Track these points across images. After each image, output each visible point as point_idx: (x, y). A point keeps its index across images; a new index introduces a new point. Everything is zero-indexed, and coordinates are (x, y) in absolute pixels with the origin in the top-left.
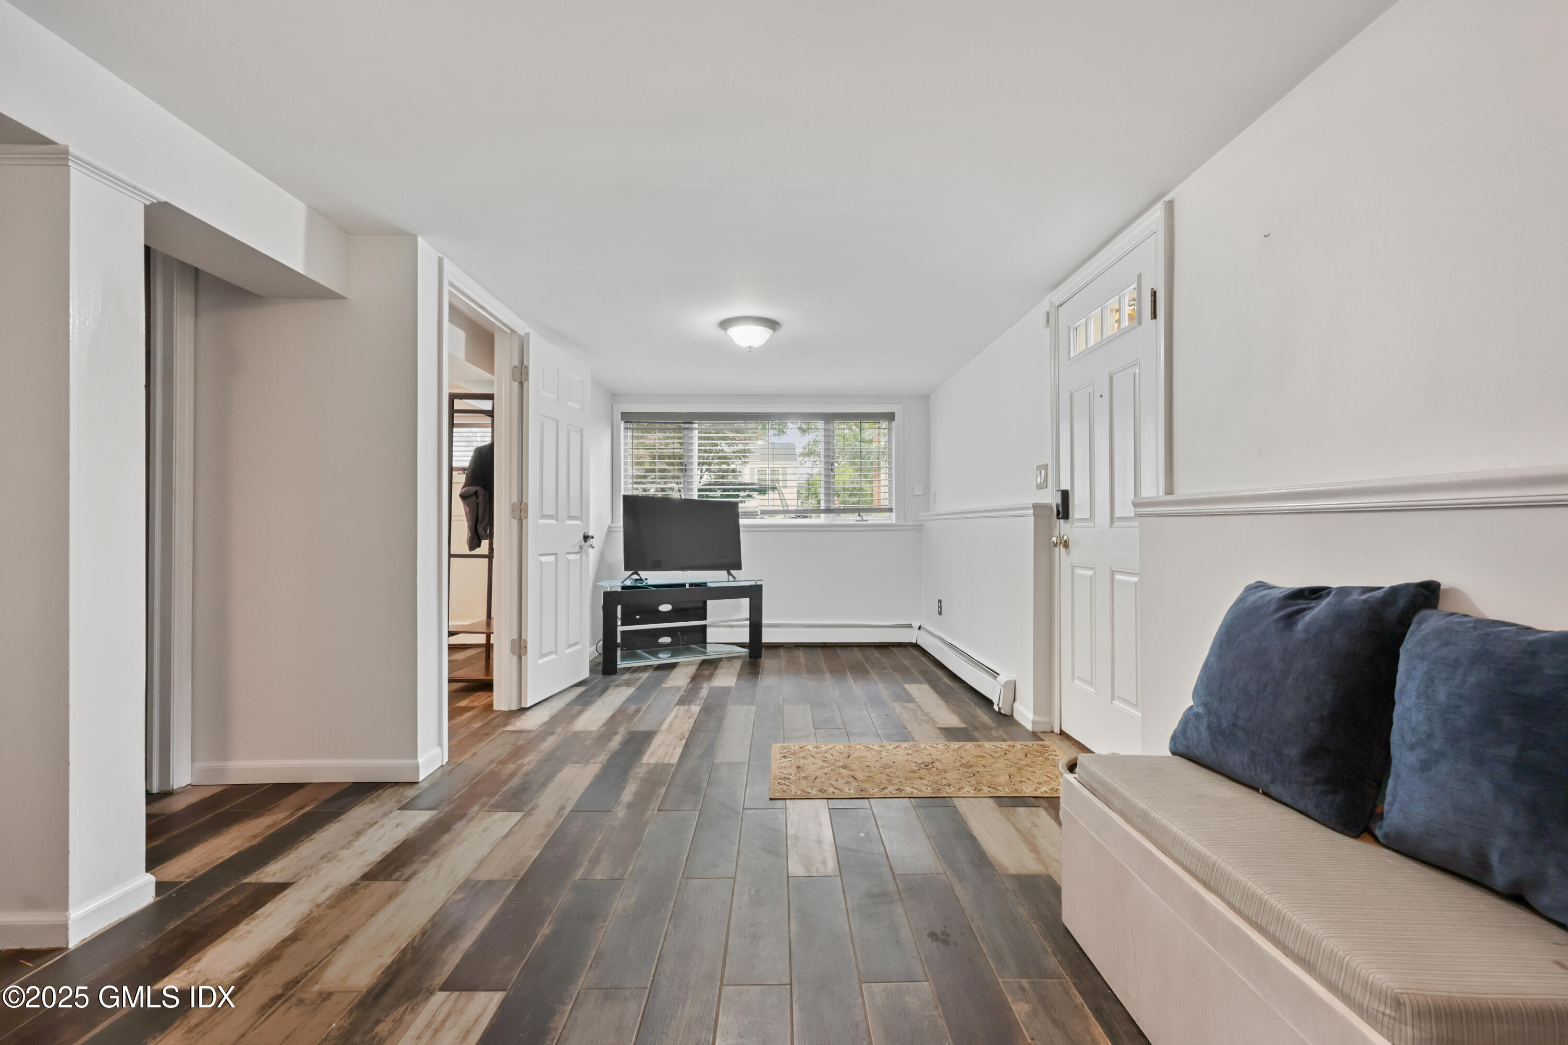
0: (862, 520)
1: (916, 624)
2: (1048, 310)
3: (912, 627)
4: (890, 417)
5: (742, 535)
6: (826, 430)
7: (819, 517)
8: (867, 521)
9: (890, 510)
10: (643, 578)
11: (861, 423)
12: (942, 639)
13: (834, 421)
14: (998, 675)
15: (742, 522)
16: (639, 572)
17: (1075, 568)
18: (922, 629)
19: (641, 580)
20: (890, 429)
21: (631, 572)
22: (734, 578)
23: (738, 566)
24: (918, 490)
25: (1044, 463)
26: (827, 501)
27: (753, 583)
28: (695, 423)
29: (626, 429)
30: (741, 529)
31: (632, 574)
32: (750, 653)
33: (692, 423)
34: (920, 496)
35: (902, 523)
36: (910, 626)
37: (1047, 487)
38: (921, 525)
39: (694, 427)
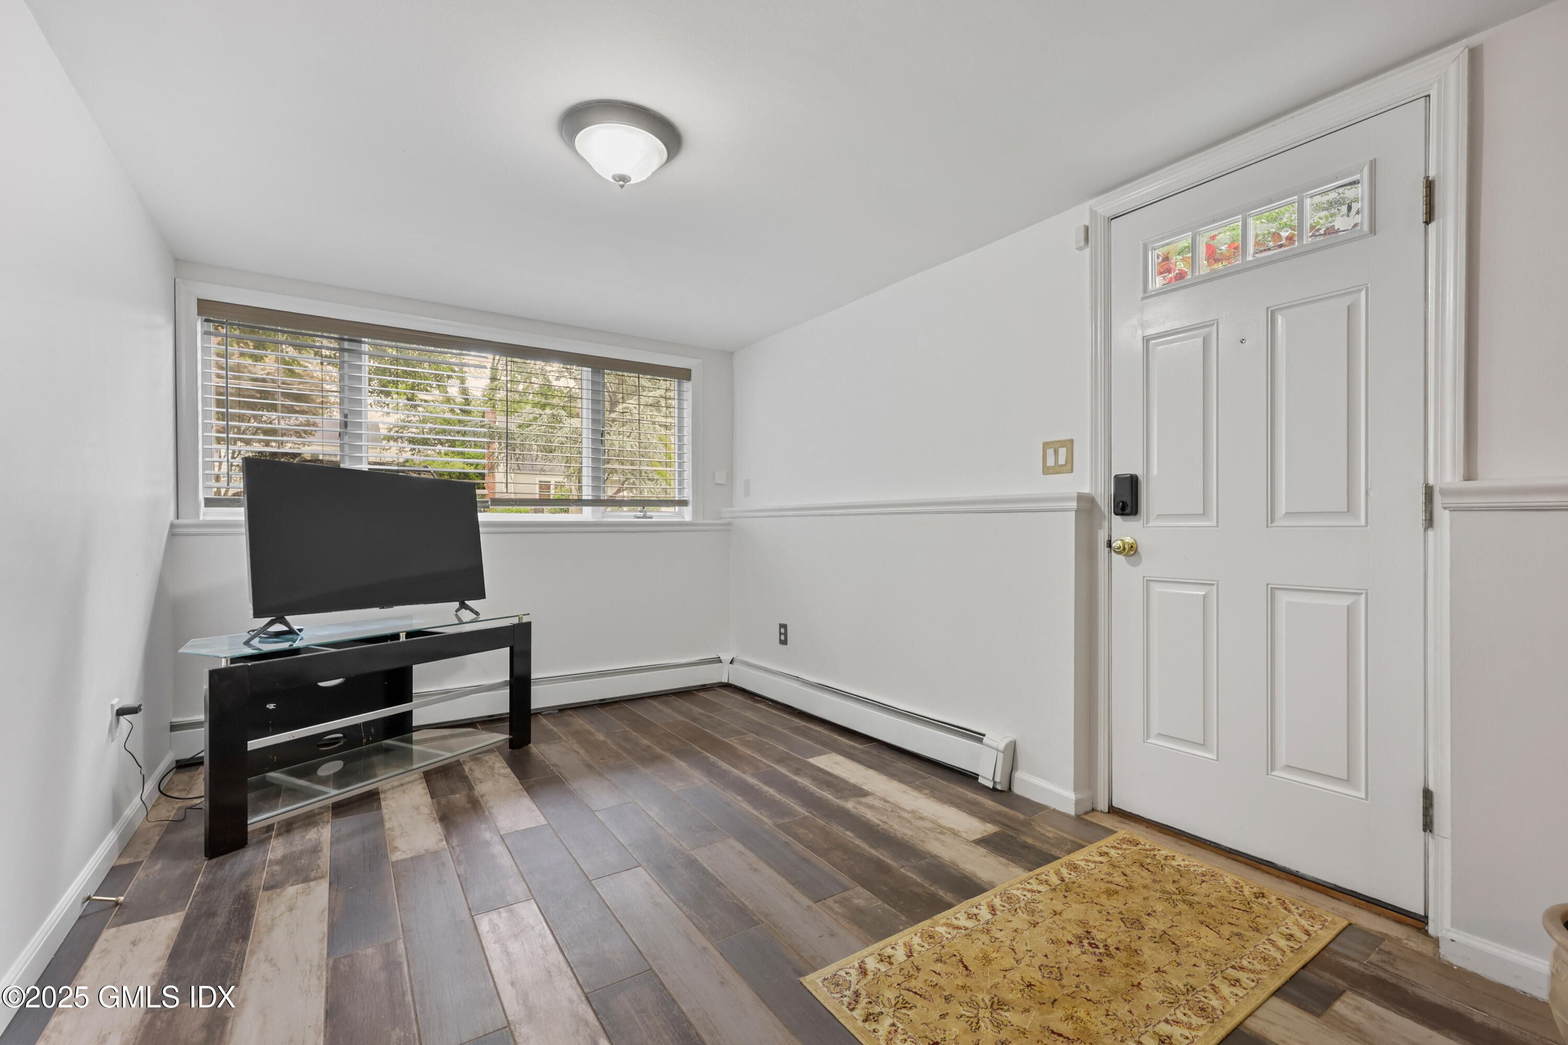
0: (644, 517)
1: (726, 657)
2: (1087, 223)
3: (720, 661)
4: (683, 375)
5: (483, 539)
6: (593, 383)
7: (581, 512)
8: (651, 518)
9: (683, 503)
10: (296, 628)
11: (639, 377)
12: (797, 678)
13: (604, 369)
14: (984, 735)
15: (482, 517)
16: (286, 617)
17: (1152, 584)
18: (734, 663)
19: (291, 632)
20: (680, 392)
21: (268, 620)
22: (477, 613)
23: (480, 594)
24: (721, 478)
25: (1069, 437)
26: (595, 488)
27: (515, 621)
28: (365, 343)
29: (206, 333)
30: (481, 529)
31: (271, 623)
32: (511, 741)
33: (360, 342)
34: (723, 485)
35: (701, 521)
36: (718, 660)
37: (1072, 472)
38: (730, 524)
39: (363, 349)
